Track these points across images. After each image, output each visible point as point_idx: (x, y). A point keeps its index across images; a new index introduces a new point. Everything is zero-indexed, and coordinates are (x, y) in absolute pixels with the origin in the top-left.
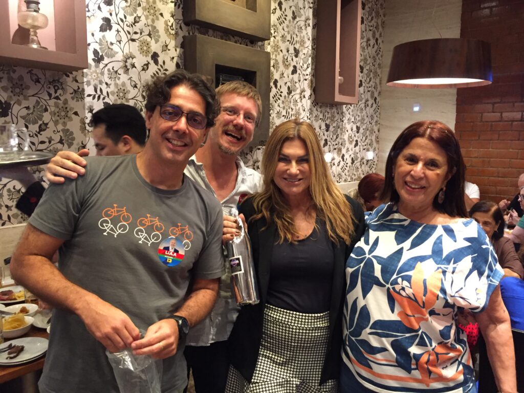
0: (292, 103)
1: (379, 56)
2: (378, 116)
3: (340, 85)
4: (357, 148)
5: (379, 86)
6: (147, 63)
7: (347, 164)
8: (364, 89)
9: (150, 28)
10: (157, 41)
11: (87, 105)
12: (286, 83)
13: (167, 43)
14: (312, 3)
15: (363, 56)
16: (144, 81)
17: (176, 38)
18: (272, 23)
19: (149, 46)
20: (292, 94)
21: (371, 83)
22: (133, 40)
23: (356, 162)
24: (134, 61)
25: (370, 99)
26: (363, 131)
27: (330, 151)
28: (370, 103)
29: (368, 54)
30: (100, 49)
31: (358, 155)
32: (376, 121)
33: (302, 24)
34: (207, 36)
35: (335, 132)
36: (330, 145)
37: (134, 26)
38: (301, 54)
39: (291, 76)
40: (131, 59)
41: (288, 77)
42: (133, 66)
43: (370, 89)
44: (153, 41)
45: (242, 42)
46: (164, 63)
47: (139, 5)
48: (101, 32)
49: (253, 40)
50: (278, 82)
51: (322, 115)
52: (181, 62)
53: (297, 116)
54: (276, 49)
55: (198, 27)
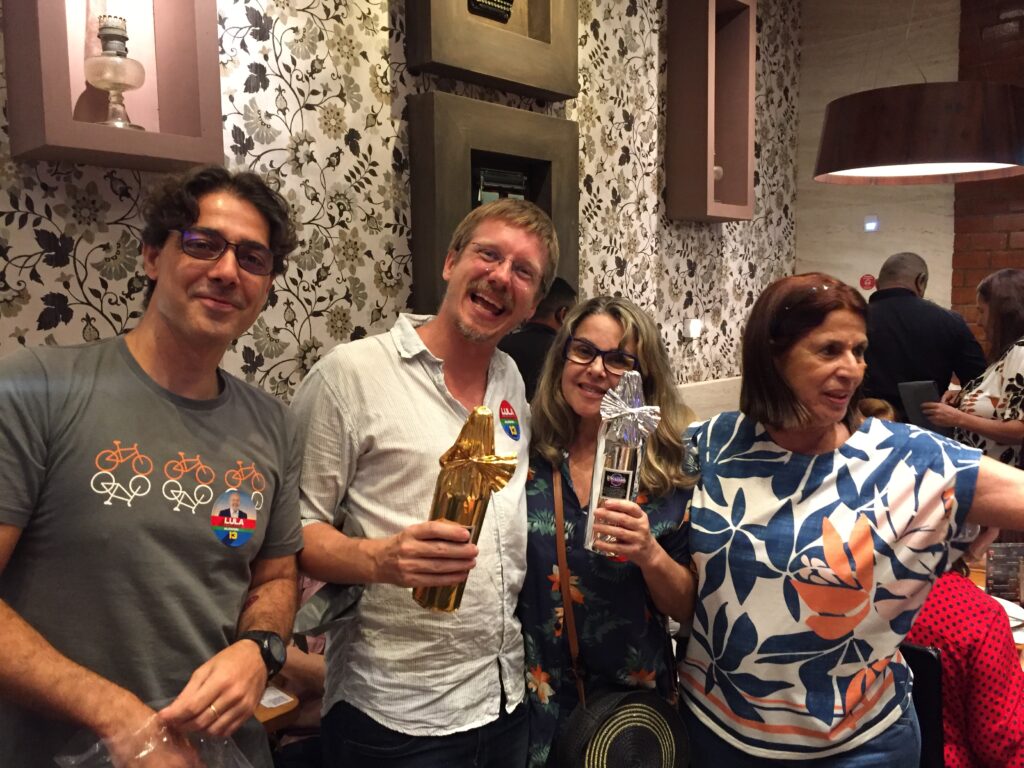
0: (621, 222)
1: (792, 122)
2: (792, 242)
3: (717, 183)
5: (792, 183)
6: (337, 151)
7: (732, 340)
8: (764, 189)
9: (342, 81)
10: (355, 108)
12: (609, 182)
13: (376, 111)
14: (657, 22)
15: (759, 123)
16: (332, 188)
17: (392, 101)
18: (580, 66)
19: (340, 117)
20: (621, 204)
21: (777, 176)
22: (310, 107)
24: (313, 147)
25: (774, 208)
26: (762, 273)
27: (697, 316)
28: (775, 217)
29: (768, 119)
30: (246, 126)
32: (788, 254)
33: (639, 63)
34: (453, 95)
35: (707, 278)
36: (697, 304)
37: (310, 78)
38: (637, 126)
39: (618, 168)
40: (305, 143)
41: (613, 170)
42: (311, 158)
43: (774, 189)
44: (349, 108)
45: (522, 104)
46: (370, 149)
47: (321, 37)
48: (247, 93)
49: (543, 98)
50: (592, 181)
51: (681, 243)
52: (403, 148)
53: (632, 247)
54: (588, 114)
55: (436, 77)
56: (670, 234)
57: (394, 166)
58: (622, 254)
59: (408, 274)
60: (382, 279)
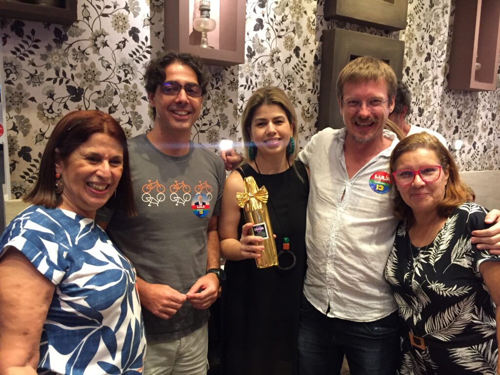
0: (423, 90)
3: (477, 72)
4: (491, 136)
6: (290, 56)
7: (479, 152)
9: (295, 25)
10: (299, 36)
11: (240, 94)
12: (418, 70)
13: (308, 37)
16: (286, 73)
17: (316, 33)
18: (408, 13)
19: (292, 41)
20: (424, 81)
22: (280, 37)
23: (488, 150)
24: (280, 54)
27: (460, 139)
31: (492, 144)
33: (439, 11)
34: (344, 30)
35: (467, 119)
36: (460, 133)
37: (281, 24)
38: (436, 42)
39: (424, 64)
40: (277, 53)
41: (421, 64)
42: (278, 59)
44: (297, 36)
45: (378, 33)
46: (304, 55)
47: (287, 5)
48: (255, 31)
49: (387, 30)
50: (410, 70)
51: (455, 101)
52: (319, 55)
53: (428, 102)
54: (410, 37)
55: (337, 21)
56: (449, 97)
57: (314, 63)
58: (422, 106)
59: (316, 112)
60: (305, 114)
